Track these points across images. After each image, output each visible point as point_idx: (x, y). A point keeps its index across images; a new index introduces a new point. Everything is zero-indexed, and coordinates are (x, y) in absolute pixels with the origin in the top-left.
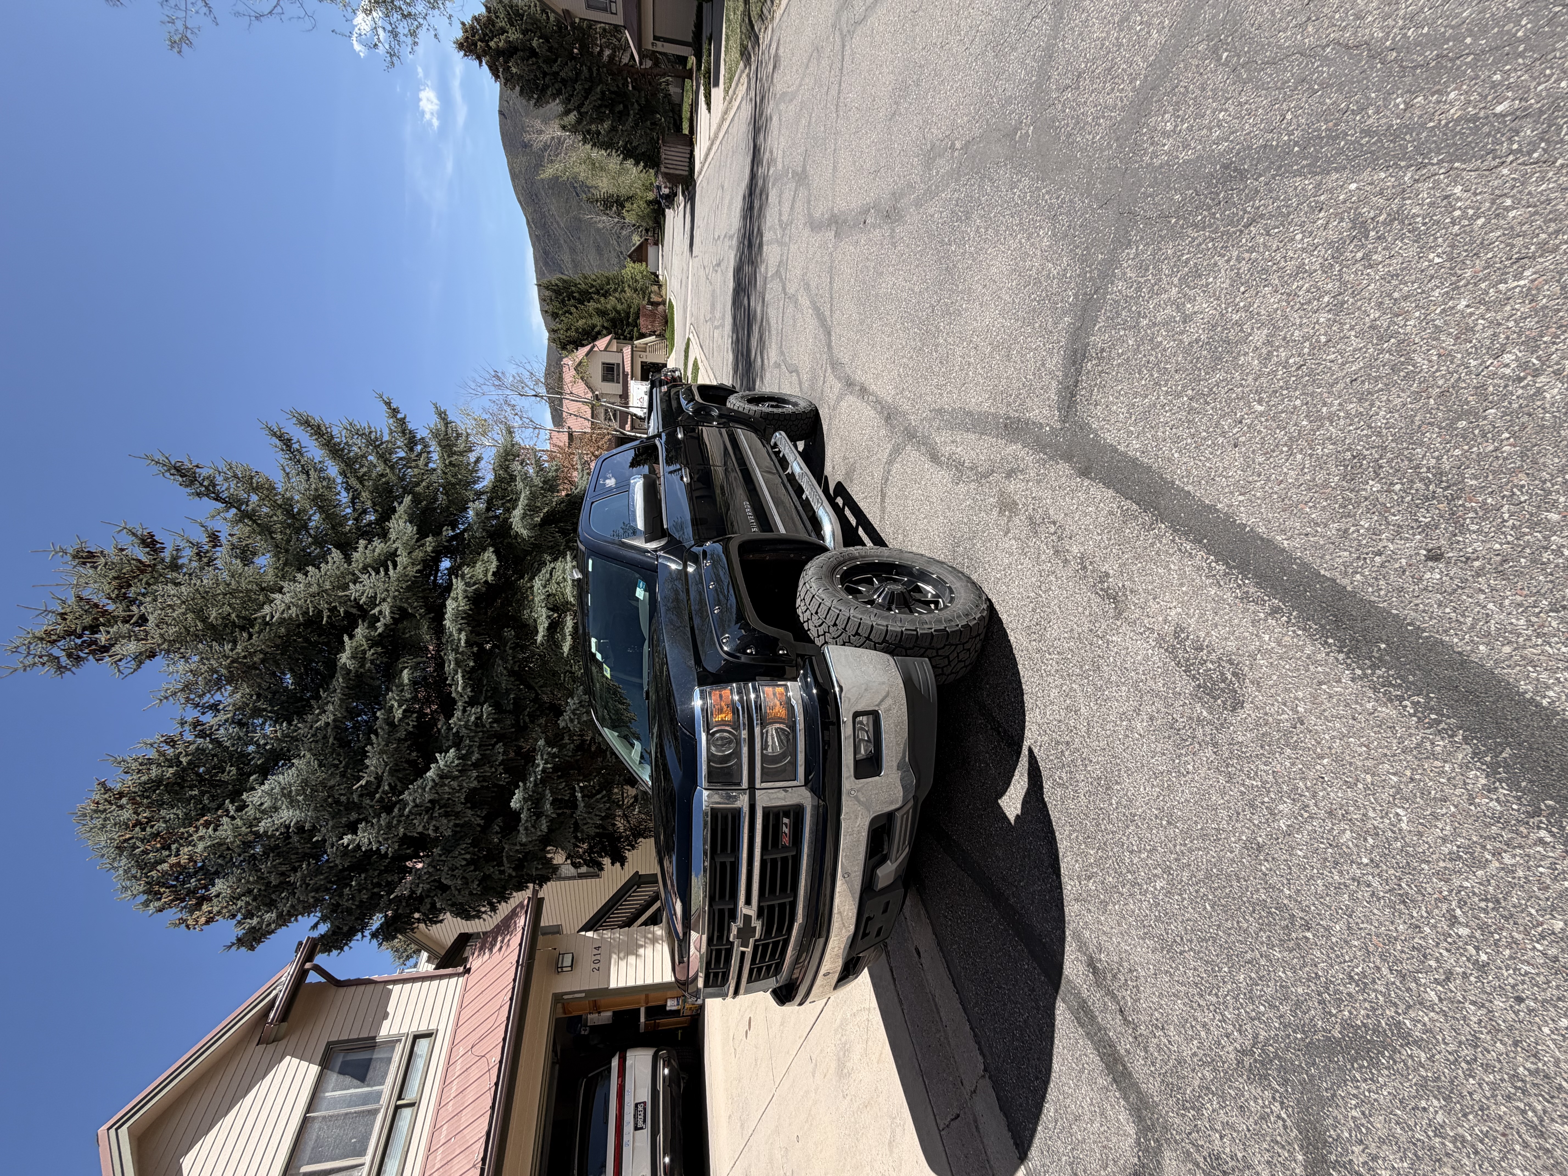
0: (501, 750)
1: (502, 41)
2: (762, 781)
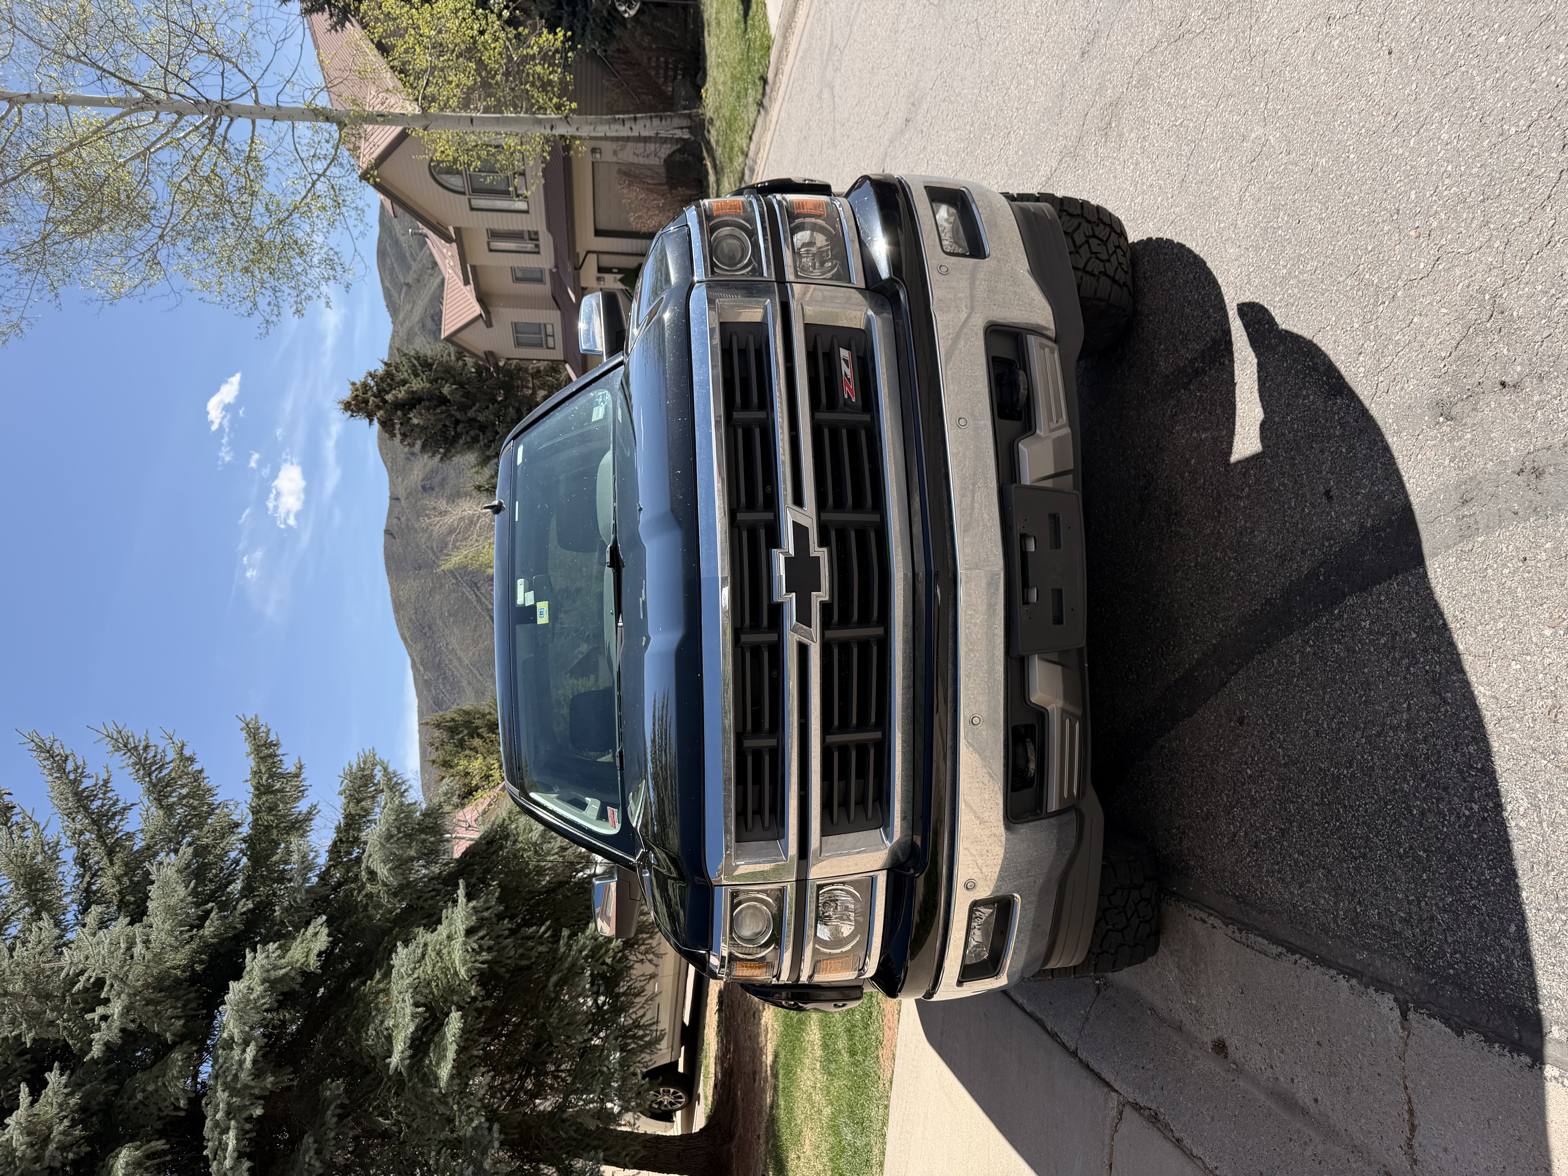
1: (401, 393)
2: (797, 276)
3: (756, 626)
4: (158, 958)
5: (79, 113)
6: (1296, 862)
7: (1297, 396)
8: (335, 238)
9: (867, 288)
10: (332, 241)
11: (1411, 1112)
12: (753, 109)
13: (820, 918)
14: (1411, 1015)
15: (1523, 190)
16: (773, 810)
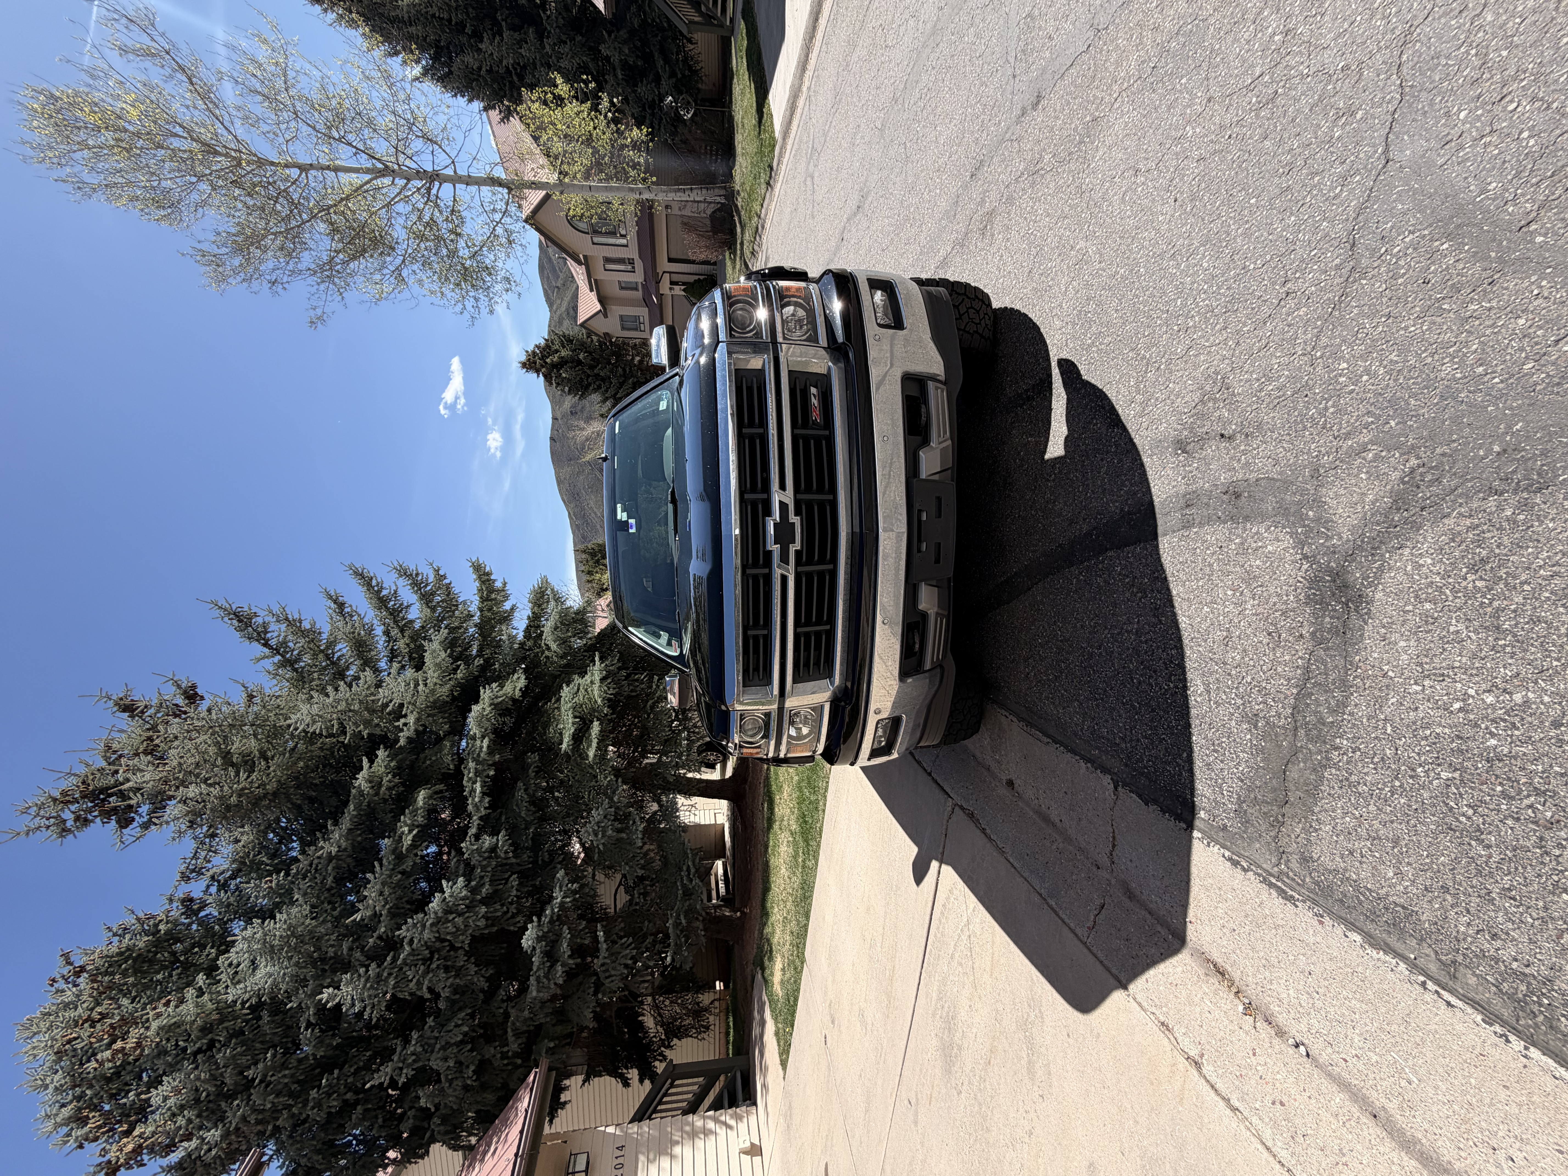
0: (515, 883)
1: (556, 358)
2: (785, 338)
3: (755, 565)
4: (433, 691)
5: (344, 177)
6: (1063, 695)
7: (1090, 423)
8: (509, 264)
9: (829, 347)
10: (508, 266)
11: (1114, 838)
12: (764, 186)
13: (792, 723)
14: (1120, 789)
15: (1253, 309)
16: (765, 669)
